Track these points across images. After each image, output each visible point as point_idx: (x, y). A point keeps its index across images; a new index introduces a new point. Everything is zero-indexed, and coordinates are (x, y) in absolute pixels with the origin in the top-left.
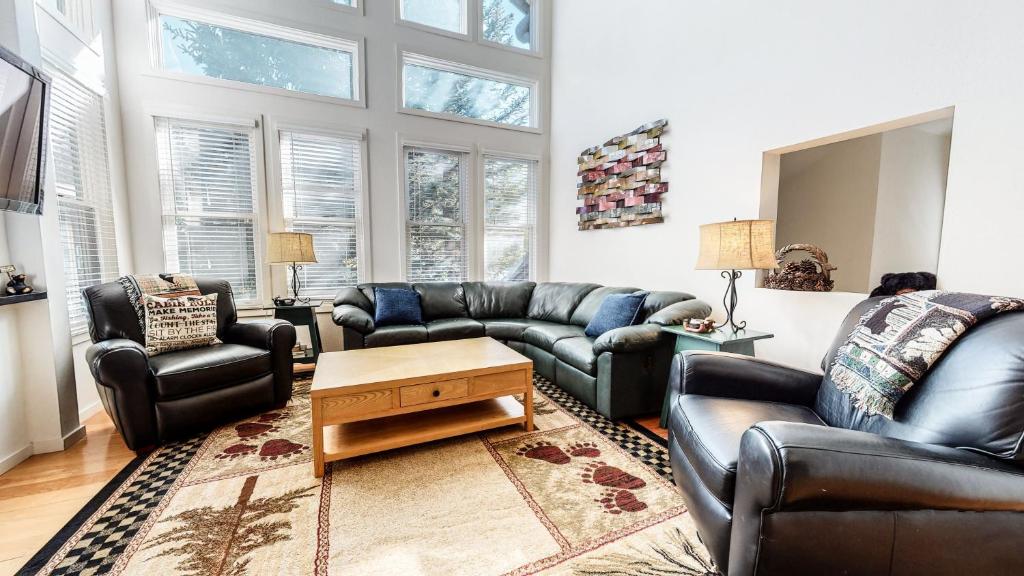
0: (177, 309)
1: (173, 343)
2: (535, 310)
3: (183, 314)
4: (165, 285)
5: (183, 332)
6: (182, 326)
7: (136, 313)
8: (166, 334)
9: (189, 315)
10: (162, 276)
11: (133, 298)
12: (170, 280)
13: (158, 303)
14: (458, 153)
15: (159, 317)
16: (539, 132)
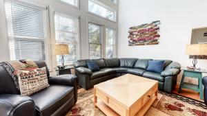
0: (34, 75)
1: (35, 90)
2: (121, 65)
3: (37, 77)
4: (23, 65)
5: (38, 85)
6: (37, 82)
7: (12, 79)
8: (31, 87)
9: (39, 77)
10: (21, 61)
11: (10, 72)
12: (25, 63)
13: (25, 74)
14: (100, 25)
15: (26, 80)
16: (116, 23)
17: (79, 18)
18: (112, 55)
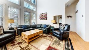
2: (37, 27)
14: (29, 12)
16: (36, 12)
17: (20, 9)
18: (34, 23)
